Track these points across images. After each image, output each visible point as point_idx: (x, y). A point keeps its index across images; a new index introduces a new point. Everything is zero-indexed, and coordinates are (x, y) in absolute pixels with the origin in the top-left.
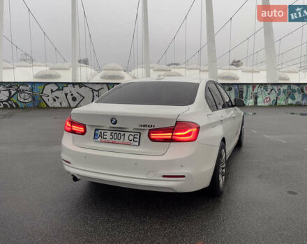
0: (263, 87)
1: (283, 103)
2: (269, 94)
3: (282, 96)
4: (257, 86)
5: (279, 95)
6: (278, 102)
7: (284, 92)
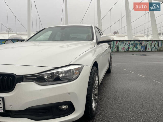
0: (121, 42)
1: (131, 50)
2: (124, 45)
3: (131, 47)
4: (118, 42)
5: (129, 46)
6: (129, 50)
7: (132, 44)
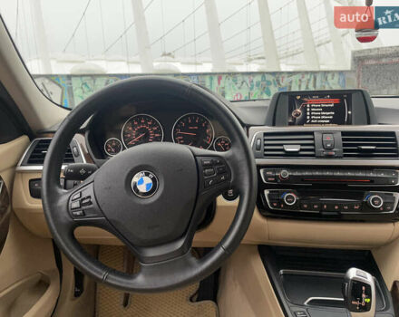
0: (231, 79)
2: (239, 88)
3: (256, 91)
4: (224, 77)
5: (251, 89)
7: (258, 85)
